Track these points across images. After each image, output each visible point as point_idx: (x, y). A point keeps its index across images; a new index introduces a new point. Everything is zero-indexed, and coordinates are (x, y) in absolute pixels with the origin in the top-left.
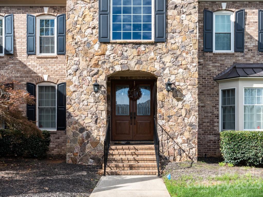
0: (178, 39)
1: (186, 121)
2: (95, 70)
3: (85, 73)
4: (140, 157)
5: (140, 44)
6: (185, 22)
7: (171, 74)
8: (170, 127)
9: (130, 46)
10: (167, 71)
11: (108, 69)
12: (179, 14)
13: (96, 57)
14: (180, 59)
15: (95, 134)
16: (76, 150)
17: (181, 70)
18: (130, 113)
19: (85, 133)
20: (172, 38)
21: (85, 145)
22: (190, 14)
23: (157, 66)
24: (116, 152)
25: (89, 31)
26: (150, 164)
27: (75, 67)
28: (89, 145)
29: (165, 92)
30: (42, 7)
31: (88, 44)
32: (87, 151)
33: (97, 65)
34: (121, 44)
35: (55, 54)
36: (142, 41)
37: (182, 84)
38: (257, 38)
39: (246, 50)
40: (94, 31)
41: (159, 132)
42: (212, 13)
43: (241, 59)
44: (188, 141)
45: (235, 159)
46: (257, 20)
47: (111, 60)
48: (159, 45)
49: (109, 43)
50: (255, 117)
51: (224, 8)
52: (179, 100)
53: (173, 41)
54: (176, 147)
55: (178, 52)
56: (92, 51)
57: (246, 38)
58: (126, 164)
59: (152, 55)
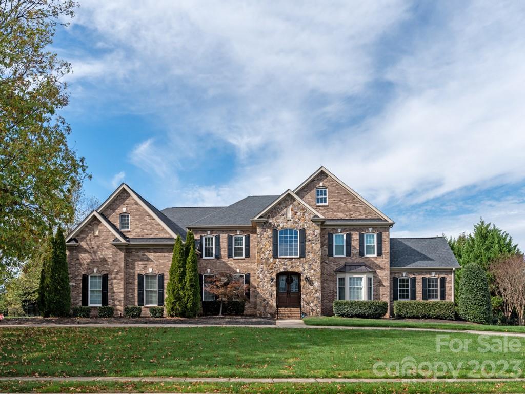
0: (311, 256)
1: (315, 296)
2: (271, 271)
3: (266, 273)
4: (292, 313)
5: (292, 258)
6: (314, 248)
7: (308, 272)
8: (307, 298)
9: (288, 259)
10: (306, 271)
11: (277, 271)
12: (311, 244)
13: (271, 265)
14: (312, 266)
15: (270, 302)
16: (262, 310)
17: (312, 271)
18: (287, 291)
19: (266, 302)
20: (308, 255)
21: (266, 307)
22: (317, 244)
23: (301, 269)
24: (281, 311)
25: (268, 252)
26: (297, 315)
27: (261, 270)
28: (268, 307)
29: (305, 281)
30: (236, 231)
31: (268, 259)
32: (267, 310)
33: (272, 269)
34: (283, 258)
35: (243, 257)
36: (294, 257)
37: (313, 278)
38: (358, 248)
39: (352, 255)
40: (270, 252)
41: (302, 301)
42: (333, 235)
43: (349, 260)
44: (316, 305)
45: (338, 314)
46: (358, 238)
47: (279, 266)
48: (302, 259)
49: (277, 258)
50: (356, 293)
51: (339, 232)
52: (311, 285)
53: (308, 257)
54: (310, 308)
55: (311, 262)
56: (269, 262)
57: (352, 249)
58: (286, 315)
59: (298, 263)
